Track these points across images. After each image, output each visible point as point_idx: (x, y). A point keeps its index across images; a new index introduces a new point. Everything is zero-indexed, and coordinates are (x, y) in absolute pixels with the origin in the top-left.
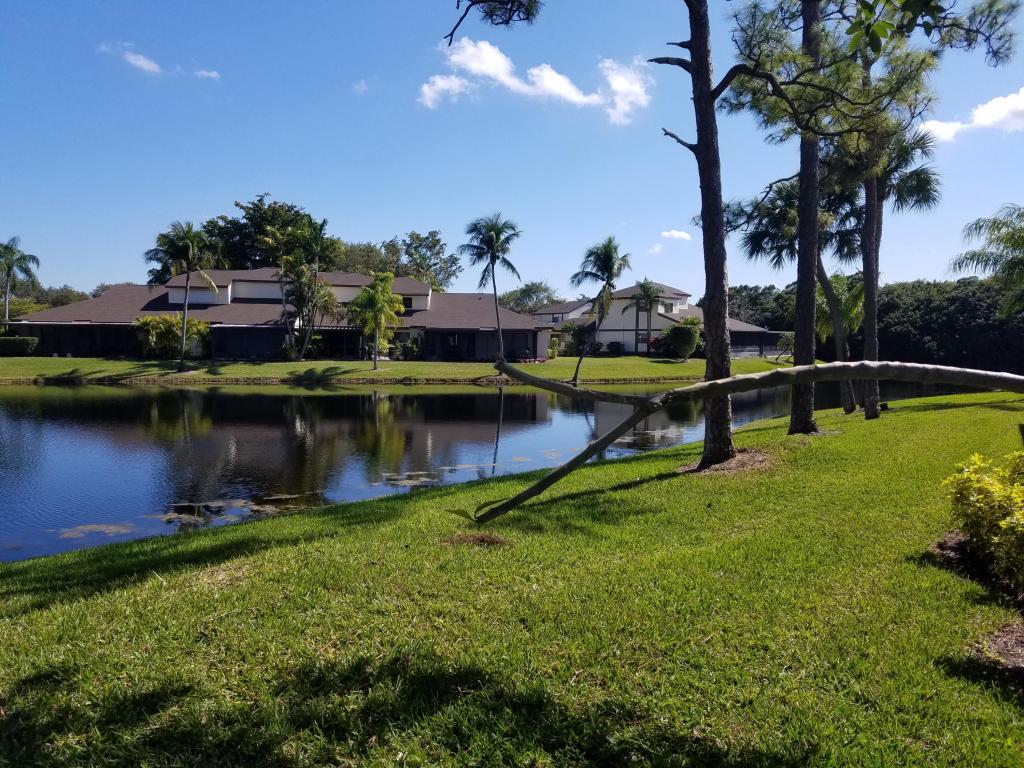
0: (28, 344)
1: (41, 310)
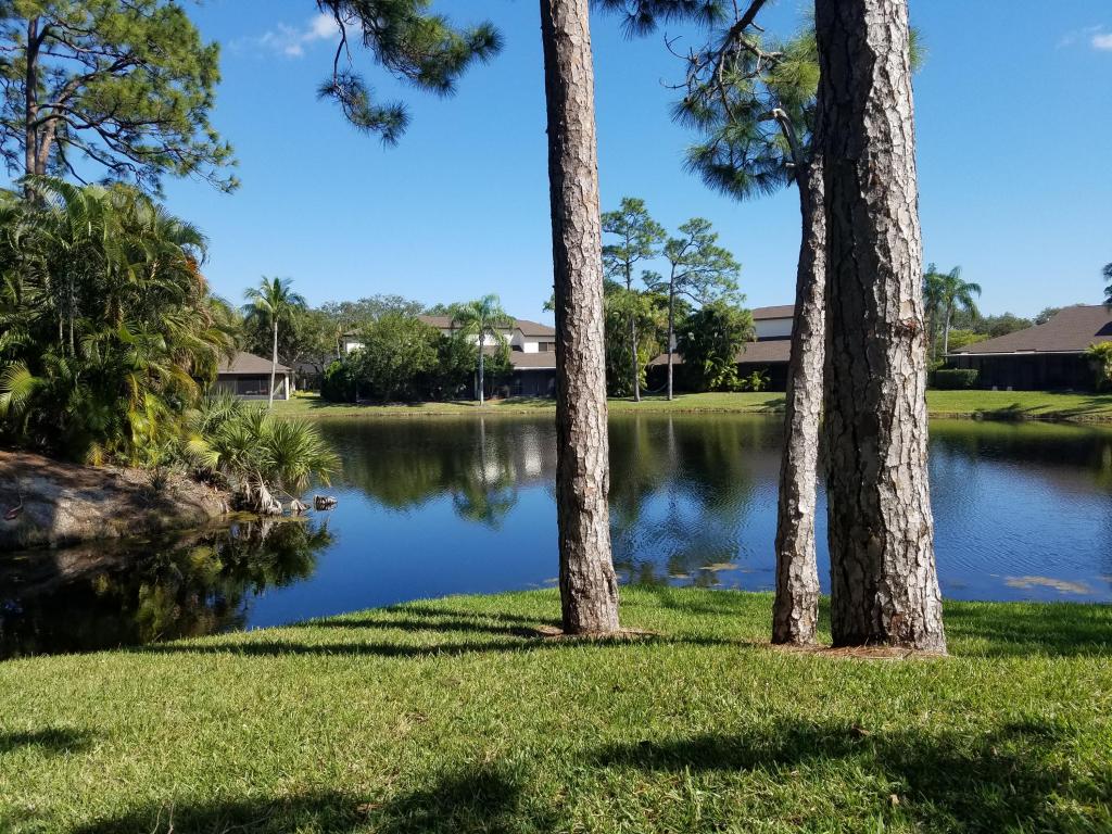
0: (966, 377)
1: (980, 341)
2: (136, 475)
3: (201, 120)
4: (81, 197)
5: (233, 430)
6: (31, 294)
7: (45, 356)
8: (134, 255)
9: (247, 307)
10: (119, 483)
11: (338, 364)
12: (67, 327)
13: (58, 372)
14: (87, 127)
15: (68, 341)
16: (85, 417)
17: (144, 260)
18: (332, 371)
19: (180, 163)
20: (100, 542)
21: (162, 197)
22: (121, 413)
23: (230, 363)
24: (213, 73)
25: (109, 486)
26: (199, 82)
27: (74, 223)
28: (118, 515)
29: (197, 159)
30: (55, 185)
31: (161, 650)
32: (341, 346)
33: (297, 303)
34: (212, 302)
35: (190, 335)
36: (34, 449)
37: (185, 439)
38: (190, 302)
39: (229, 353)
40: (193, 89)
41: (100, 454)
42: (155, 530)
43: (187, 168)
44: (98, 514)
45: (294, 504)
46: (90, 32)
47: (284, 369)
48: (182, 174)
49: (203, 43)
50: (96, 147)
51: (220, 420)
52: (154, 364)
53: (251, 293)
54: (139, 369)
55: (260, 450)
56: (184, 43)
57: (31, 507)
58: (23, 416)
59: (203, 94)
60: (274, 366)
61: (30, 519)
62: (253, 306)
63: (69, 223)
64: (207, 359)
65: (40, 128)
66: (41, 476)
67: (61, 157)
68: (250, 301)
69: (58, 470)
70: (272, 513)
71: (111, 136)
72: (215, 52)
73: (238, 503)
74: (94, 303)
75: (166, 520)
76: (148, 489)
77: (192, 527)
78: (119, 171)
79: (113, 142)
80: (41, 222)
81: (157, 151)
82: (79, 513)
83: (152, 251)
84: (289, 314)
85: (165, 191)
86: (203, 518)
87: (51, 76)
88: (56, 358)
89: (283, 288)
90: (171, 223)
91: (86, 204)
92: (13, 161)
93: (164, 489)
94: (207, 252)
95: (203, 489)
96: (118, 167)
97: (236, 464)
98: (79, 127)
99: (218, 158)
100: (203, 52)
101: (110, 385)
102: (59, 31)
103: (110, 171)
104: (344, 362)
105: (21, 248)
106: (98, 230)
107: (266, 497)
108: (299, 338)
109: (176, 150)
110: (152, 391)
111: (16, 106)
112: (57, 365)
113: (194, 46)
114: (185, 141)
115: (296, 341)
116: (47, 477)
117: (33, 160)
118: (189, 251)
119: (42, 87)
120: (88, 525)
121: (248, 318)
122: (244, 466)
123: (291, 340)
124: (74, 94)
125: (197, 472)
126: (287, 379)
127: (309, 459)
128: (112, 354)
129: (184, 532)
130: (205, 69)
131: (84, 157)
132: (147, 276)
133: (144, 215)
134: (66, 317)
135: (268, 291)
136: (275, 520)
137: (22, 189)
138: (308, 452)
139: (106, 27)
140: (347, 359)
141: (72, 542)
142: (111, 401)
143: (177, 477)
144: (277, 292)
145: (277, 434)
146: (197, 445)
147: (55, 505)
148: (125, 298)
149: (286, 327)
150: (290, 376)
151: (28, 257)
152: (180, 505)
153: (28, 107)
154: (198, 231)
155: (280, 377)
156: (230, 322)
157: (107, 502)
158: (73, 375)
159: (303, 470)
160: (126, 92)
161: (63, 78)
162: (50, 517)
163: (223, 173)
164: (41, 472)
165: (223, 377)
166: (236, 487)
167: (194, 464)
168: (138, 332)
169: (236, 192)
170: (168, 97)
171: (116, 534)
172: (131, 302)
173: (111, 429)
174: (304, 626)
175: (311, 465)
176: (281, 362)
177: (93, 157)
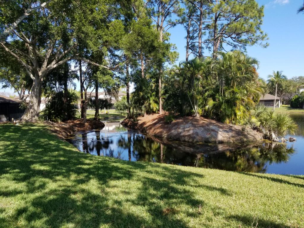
2: (238, 127)
3: (258, 28)
4: (227, 56)
5: (264, 116)
6: (214, 81)
7: (216, 96)
8: (239, 69)
9: (268, 80)
10: (233, 129)
11: (297, 96)
12: (222, 89)
13: (219, 100)
14: (228, 37)
15: (222, 93)
16: (225, 111)
17: (242, 70)
18: (295, 98)
19: (252, 42)
20: (228, 143)
21: (246, 52)
22: (234, 111)
23: (263, 97)
24: (262, 14)
25: (231, 129)
26: (258, 18)
27: (225, 62)
28: (233, 137)
29: (257, 40)
30: (220, 53)
31: (247, 174)
32: (298, 90)
33: (284, 78)
34: (259, 80)
35: (253, 89)
36: (213, 119)
37: (250, 118)
38: (253, 80)
39: (264, 94)
40: (256, 20)
41: (229, 121)
42: (242, 142)
43: (254, 43)
44: (228, 136)
45: (282, 139)
46: (229, 12)
47: (279, 98)
48: (252, 45)
49: (259, 7)
50: (230, 42)
51: (260, 113)
52: (243, 98)
53: (270, 76)
54: (239, 99)
55: (272, 122)
56: (254, 8)
57: (212, 133)
58: (211, 111)
59: (259, 21)
60: (275, 97)
61: (212, 136)
62: (270, 80)
63: (223, 63)
64: (257, 96)
65: (217, 39)
66: (214, 125)
67: (221, 46)
68: (269, 79)
69: (218, 124)
70: (275, 141)
71: (234, 38)
72: (263, 8)
73: (265, 137)
74: (228, 82)
75: (245, 139)
76: (240, 131)
77: (252, 142)
78: (235, 47)
79: (234, 39)
80: (217, 63)
81: (246, 40)
82: (223, 135)
83: (244, 67)
84: (281, 81)
85: (247, 51)
86: (255, 140)
87: (220, 26)
88: (219, 97)
89: (279, 74)
90: (249, 59)
91: (228, 57)
92: (210, 49)
93: (245, 131)
94: (259, 66)
95: (255, 132)
96: (235, 46)
97: (265, 126)
98: (226, 37)
99: (263, 38)
100: (259, 9)
101: (231, 103)
102: (222, 14)
103: (233, 47)
104: (299, 95)
105: (212, 70)
106: (230, 63)
107: (274, 136)
108: (284, 88)
109: (251, 39)
110: (242, 105)
111: (211, 35)
112: (219, 99)
113: (257, 8)
114: (253, 35)
115: (283, 89)
116: (216, 126)
117: (215, 48)
118: (253, 66)
119: (217, 29)
120: (225, 139)
121: (268, 83)
122: (267, 126)
123: (281, 89)
124: (225, 29)
125: (253, 127)
126: (279, 101)
127: (288, 126)
128: (232, 95)
129: (250, 143)
130: (260, 14)
131: (227, 45)
132: (242, 74)
133: (242, 58)
134: (222, 86)
135: (275, 75)
136: (277, 143)
137: (212, 56)
138: (288, 124)
139: (234, 9)
140: (300, 94)
141: (221, 142)
142: (232, 108)
143: (248, 128)
144: (278, 75)
145: (278, 118)
146: (254, 120)
147: (217, 132)
148: (236, 80)
149: (280, 86)
150: (280, 100)
151: (214, 72)
152: (249, 136)
153: (214, 35)
154: (257, 60)
155: (277, 100)
156: (264, 85)
157: (230, 133)
158: (223, 101)
159: (285, 129)
160: (238, 26)
161: (223, 26)
162: (217, 135)
163: (264, 42)
164: (215, 124)
165: (261, 101)
166: (264, 132)
167: (253, 125)
168: (239, 89)
169: (268, 47)
170: (249, 24)
171: (232, 142)
172: (238, 81)
173: (231, 115)
174: (289, 176)
175: (288, 127)
176: (278, 96)
177: (229, 44)
